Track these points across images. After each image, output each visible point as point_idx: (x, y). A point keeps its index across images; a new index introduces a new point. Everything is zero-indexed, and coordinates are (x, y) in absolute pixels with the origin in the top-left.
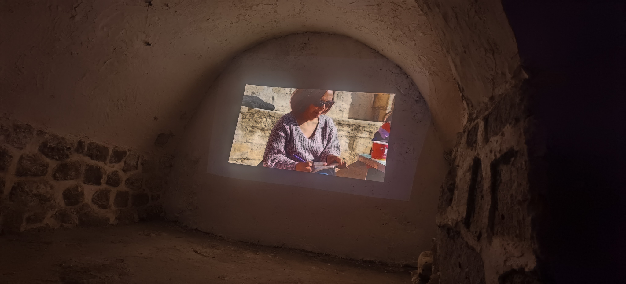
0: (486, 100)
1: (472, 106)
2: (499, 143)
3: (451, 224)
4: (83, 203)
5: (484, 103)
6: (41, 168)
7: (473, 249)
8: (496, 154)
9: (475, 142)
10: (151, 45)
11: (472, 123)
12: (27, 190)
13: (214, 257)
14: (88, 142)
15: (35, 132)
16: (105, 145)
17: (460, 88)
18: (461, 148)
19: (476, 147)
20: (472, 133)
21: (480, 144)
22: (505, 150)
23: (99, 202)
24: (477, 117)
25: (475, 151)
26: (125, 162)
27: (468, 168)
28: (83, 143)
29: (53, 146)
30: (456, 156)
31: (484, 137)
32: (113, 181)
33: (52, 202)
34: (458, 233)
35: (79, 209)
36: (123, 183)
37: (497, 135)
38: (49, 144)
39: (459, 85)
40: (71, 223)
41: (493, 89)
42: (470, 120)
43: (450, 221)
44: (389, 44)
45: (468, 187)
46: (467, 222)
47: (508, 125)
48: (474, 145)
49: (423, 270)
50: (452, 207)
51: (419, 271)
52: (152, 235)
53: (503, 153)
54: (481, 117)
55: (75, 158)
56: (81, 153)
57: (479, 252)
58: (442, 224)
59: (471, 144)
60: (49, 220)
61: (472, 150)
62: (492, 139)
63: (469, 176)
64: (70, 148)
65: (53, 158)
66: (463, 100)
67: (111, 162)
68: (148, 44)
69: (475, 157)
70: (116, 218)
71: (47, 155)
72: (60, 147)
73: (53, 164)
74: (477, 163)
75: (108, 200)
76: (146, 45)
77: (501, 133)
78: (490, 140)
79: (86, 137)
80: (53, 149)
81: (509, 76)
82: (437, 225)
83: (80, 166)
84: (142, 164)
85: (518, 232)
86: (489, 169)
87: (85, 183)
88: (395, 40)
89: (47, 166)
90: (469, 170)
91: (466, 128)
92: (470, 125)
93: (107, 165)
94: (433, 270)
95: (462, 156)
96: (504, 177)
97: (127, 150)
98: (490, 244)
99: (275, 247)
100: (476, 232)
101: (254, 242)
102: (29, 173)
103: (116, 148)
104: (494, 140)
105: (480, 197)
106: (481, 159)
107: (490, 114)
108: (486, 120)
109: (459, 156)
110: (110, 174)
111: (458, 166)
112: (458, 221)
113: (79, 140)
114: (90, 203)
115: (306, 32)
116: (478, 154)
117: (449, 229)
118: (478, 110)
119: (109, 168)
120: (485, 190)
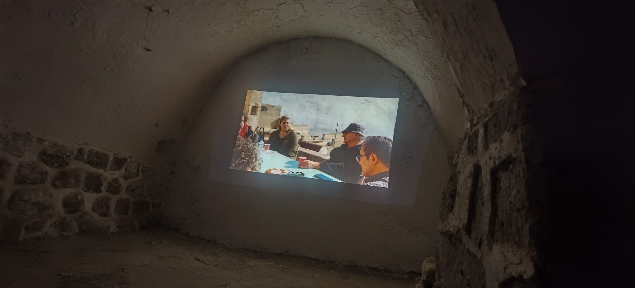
0: (486, 106)
1: (473, 112)
2: (498, 150)
3: (453, 231)
4: (83, 211)
5: (484, 109)
6: (40, 176)
7: (474, 256)
8: (495, 160)
9: (476, 148)
10: (151, 51)
11: (473, 130)
12: (25, 198)
13: (216, 265)
14: (88, 149)
15: (34, 140)
16: (105, 152)
17: (460, 94)
18: (462, 154)
19: (476, 153)
20: (472, 139)
21: (480, 150)
22: (504, 158)
23: (99, 210)
24: (477, 123)
25: (476, 157)
26: (126, 169)
27: (469, 174)
28: (83, 151)
29: (52, 154)
30: (457, 162)
31: (484, 143)
32: (114, 188)
33: (51, 210)
34: (460, 240)
35: (78, 217)
36: (123, 191)
37: (497, 142)
38: (48, 152)
39: (459, 91)
40: (71, 231)
41: (493, 96)
42: (472, 126)
43: (452, 227)
44: (392, 48)
45: (469, 193)
46: (468, 229)
47: (506, 132)
48: (475, 151)
49: (427, 277)
50: (454, 214)
51: (423, 277)
52: (154, 243)
53: (501, 160)
54: (481, 124)
55: (74, 165)
56: (80, 160)
57: (480, 259)
58: (444, 231)
59: (472, 150)
60: (48, 228)
61: (472, 156)
62: (491, 146)
63: (469, 182)
64: (69, 156)
65: (51, 165)
66: (464, 105)
67: (111, 170)
68: (149, 50)
69: (476, 164)
70: (116, 226)
71: (46, 163)
72: (60, 155)
73: (52, 171)
74: (477, 169)
75: (108, 208)
76: (147, 51)
77: (500, 140)
78: (490, 147)
79: (86, 144)
80: (51, 156)
81: (507, 83)
82: (439, 232)
83: (80, 173)
84: (143, 171)
85: (517, 239)
86: (489, 176)
87: (85, 191)
88: (397, 44)
89: (46, 174)
90: (470, 177)
91: (467, 134)
92: (470, 131)
93: (107, 172)
94: (436, 276)
95: (463, 162)
96: (504, 183)
97: (127, 157)
98: (491, 251)
99: (278, 254)
100: (477, 239)
101: (256, 250)
102: (28, 181)
103: (116, 155)
104: (494, 147)
105: (481, 203)
106: (481, 166)
107: (490, 120)
108: (486, 127)
109: (460, 162)
110: (110, 181)
111: (459, 172)
112: (459, 228)
113: (78, 147)
114: (90, 211)
115: (308, 37)
116: (478, 161)
117: (451, 236)
118: (478, 116)
119: (109, 175)
120: (485, 196)
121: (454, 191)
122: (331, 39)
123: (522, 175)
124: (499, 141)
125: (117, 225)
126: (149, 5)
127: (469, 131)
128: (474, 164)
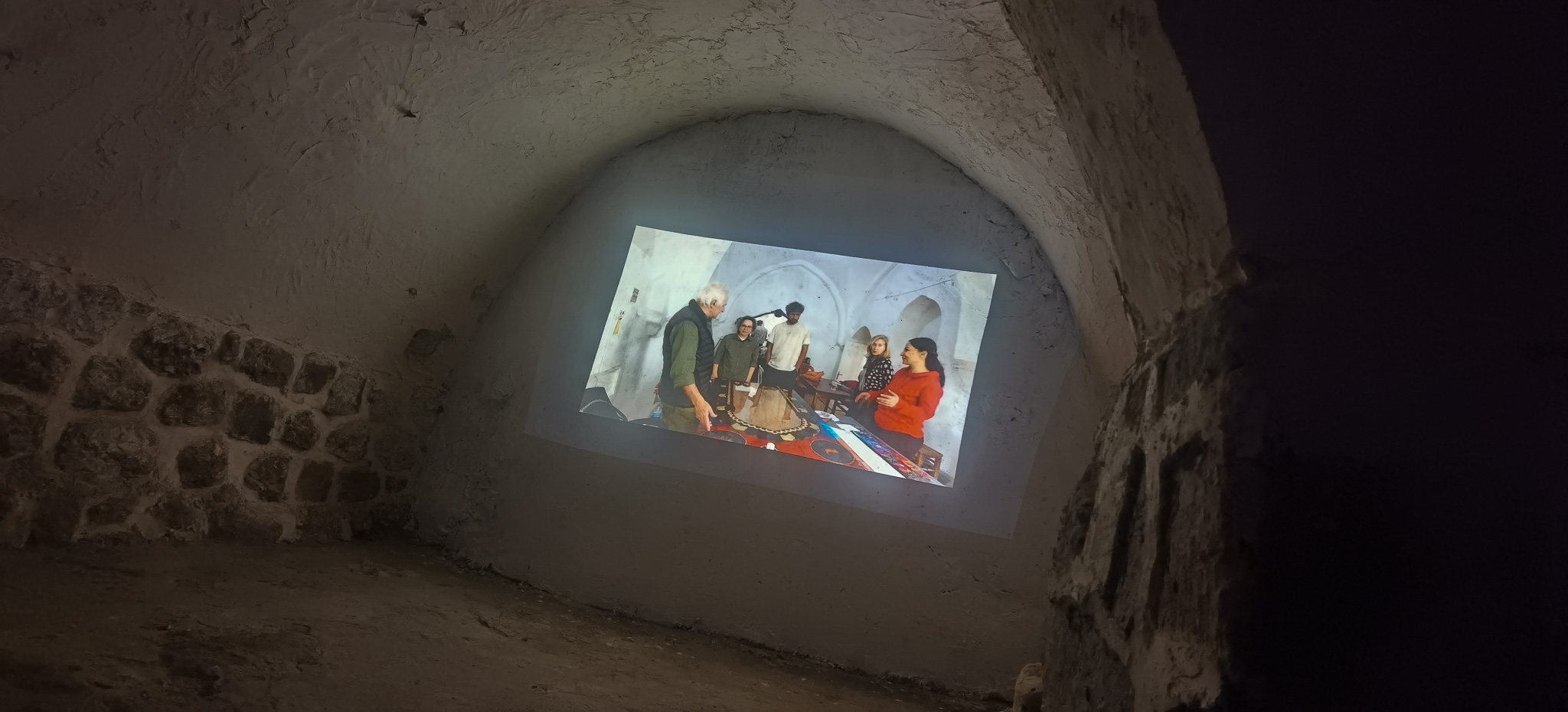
0: (1169, 317)
1: (1144, 328)
2: (1177, 420)
3: (1076, 598)
4: (225, 482)
5: (1165, 323)
6: (133, 392)
7: (1117, 659)
8: (1171, 444)
9: (1140, 412)
10: (415, 116)
11: (1140, 368)
12: (96, 442)
13: (525, 640)
14: (248, 339)
15: (126, 307)
16: (287, 348)
17: (1120, 284)
18: (1113, 423)
19: (1139, 423)
20: (1136, 390)
21: (1148, 417)
22: (1185, 439)
23: (260, 484)
24: (1149, 355)
25: (1137, 432)
26: (331, 393)
27: (1121, 470)
28: (236, 341)
29: (165, 342)
30: (1102, 439)
31: (1155, 403)
32: (300, 436)
33: (151, 476)
34: (1090, 619)
35: (211, 498)
36: (321, 444)
37: (1177, 401)
38: (157, 338)
39: (1117, 277)
40: (192, 530)
41: (1184, 297)
42: (1141, 359)
43: (1075, 589)
44: (988, 153)
45: (1116, 514)
46: (1110, 594)
47: (1196, 383)
48: (1137, 419)
49: (1024, 708)
50: (1082, 558)
51: (1016, 709)
52: (383, 574)
53: (1181, 444)
54: (1156, 357)
55: (212, 373)
56: (228, 363)
57: (1126, 663)
58: (1059, 596)
59: (1132, 415)
60: (141, 518)
61: (1131, 430)
62: (1172, 409)
63: (1120, 488)
64: (203, 350)
65: (160, 369)
66: (1126, 311)
67: (296, 391)
68: (409, 114)
69: (1136, 447)
70: (298, 527)
71: (149, 364)
72: (182, 346)
73: (161, 385)
74: (1138, 458)
75: (281, 481)
76: (404, 116)
77: (1184, 399)
78: (1165, 412)
79: (243, 325)
80: (163, 349)
81: (1212, 272)
82: (1049, 597)
83: (224, 393)
84: (371, 400)
85: (1197, 622)
86: (1157, 478)
87: (230, 435)
88: (1002, 145)
89: (147, 388)
90: (1122, 475)
91: (1127, 377)
92: (1135, 371)
93: (286, 397)
94: (1042, 707)
95: (1112, 441)
96: (1186, 496)
97: (337, 364)
98: (1148, 647)
99: (677, 627)
100: (1124, 619)
101: (625, 611)
102: (104, 402)
103: (312, 358)
104: (1171, 413)
105: (1139, 538)
106: (1146, 452)
107: (1170, 352)
108: (1163, 364)
109: (1107, 440)
110: (293, 417)
111: (1103, 464)
112: (1091, 591)
113: (225, 332)
114: (239, 485)
115: (791, 111)
116: (1141, 440)
117: (1072, 609)
118: (1152, 338)
119: (289, 403)
120: (1148, 523)
121: (1090, 505)
122: (845, 119)
123: (1216, 481)
124: (1182, 401)
125: (301, 524)
126: (421, 10)
127: (1133, 369)
128: (1133, 448)
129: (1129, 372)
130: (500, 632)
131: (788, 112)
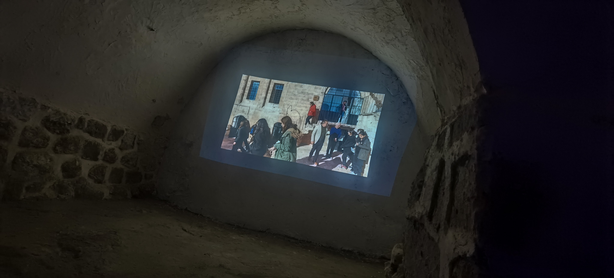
0: (455, 108)
1: (444, 113)
2: (458, 147)
3: (417, 217)
4: (80, 176)
5: (453, 110)
6: (42, 140)
7: (433, 240)
8: (456, 156)
9: (443, 145)
10: (154, 31)
11: (443, 129)
12: (28, 160)
13: (201, 236)
14: (89, 119)
15: (39, 106)
16: (104, 123)
17: (435, 96)
18: (432, 150)
19: (443, 149)
20: (441, 137)
21: (446, 147)
22: (462, 154)
23: (95, 177)
24: (447, 123)
25: (442, 153)
26: (122, 141)
27: (435, 168)
28: (84, 120)
29: (55, 120)
31: (449, 141)
32: (110, 158)
33: (51, 173)
34: (422, 225)
35: (75, 182)
36: (118, 161)
37: (458, 140)
38: (51, 119)
39: (434, 93)
40: (68, 195)
41: (461, 100)
42: (443, 125)
43: (417, 214)
44: (382, 46)
46: (430, 216)
47: (466, 133)
48: (442, 147)
49: (395, 261)
50: (420, 202)
51: (392, 261)
52: (144, 212)
53: (460, 156)
54: (449, 124)
55: (75, 133)
56: (81, 129)
57: (437, 242)
58: (410, 216)
59: (440, 146)
60: (47, 190)
61: (439, 152)
62: (455, 144)
63: (435, 175)
64: (70, 124)
65: (54, 132)
66: (437, 106)
67: (109, 140)
68: (152, 30)
69: (442, 158)
70: (110, 194)
71: (48, 129)
72: (62, 122)
73: (53, 138)
74: (442, 163)
75: (103, 176)
76: (150, 31)
77: (461, 139)
78: (453, 144)
79: (87, 114)
80: (54, 123)
81: (472, 90)
82: (406, 217)
83: (79, 141)
84: (138, 144)
85: (466, 224)
86: (450, 170)
87: (82, 158)
88: (388, 43)
89: (48, 139)
90: (435, 170)
91: (438, 132)
93: (104, 142)
94: (402, 260)
95: (431, 157)
96: (461, 177)
97: (125, 130)
98: (446, 235)
99: (260, 231)
100: (436, 224)
101: (240, 225)
102: (31, 144)
103: (114, 127)
105: (442, 193)
106: (446, 160)
107: (455, 121)
108: (452, 126)
109: (429, 157)
110: (107, 151)
111: (428, 166)
112: (423, 214)
113: (79, 117)
114: (86, 177)
115: (304, 29)
116: (443, 156)
117: (415, 221)
118: (448, 116)
119: (106, 145)
120: (446, 187)
121: (423, 181)
122: (326, 32)
123: (474, 170)
125: (111, 192)
127: (440, 129)
128: (440, 159)
129: (438, 130)
130: (191, 233)
131: (303, 29)
